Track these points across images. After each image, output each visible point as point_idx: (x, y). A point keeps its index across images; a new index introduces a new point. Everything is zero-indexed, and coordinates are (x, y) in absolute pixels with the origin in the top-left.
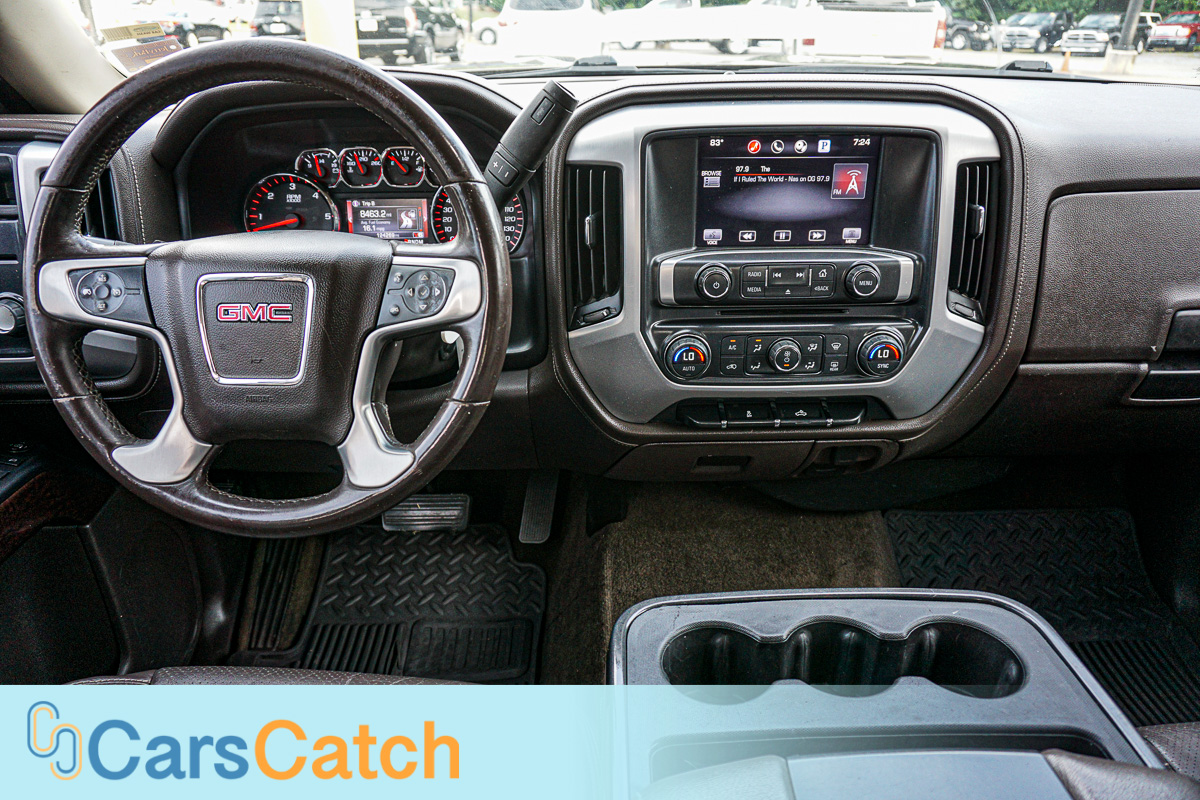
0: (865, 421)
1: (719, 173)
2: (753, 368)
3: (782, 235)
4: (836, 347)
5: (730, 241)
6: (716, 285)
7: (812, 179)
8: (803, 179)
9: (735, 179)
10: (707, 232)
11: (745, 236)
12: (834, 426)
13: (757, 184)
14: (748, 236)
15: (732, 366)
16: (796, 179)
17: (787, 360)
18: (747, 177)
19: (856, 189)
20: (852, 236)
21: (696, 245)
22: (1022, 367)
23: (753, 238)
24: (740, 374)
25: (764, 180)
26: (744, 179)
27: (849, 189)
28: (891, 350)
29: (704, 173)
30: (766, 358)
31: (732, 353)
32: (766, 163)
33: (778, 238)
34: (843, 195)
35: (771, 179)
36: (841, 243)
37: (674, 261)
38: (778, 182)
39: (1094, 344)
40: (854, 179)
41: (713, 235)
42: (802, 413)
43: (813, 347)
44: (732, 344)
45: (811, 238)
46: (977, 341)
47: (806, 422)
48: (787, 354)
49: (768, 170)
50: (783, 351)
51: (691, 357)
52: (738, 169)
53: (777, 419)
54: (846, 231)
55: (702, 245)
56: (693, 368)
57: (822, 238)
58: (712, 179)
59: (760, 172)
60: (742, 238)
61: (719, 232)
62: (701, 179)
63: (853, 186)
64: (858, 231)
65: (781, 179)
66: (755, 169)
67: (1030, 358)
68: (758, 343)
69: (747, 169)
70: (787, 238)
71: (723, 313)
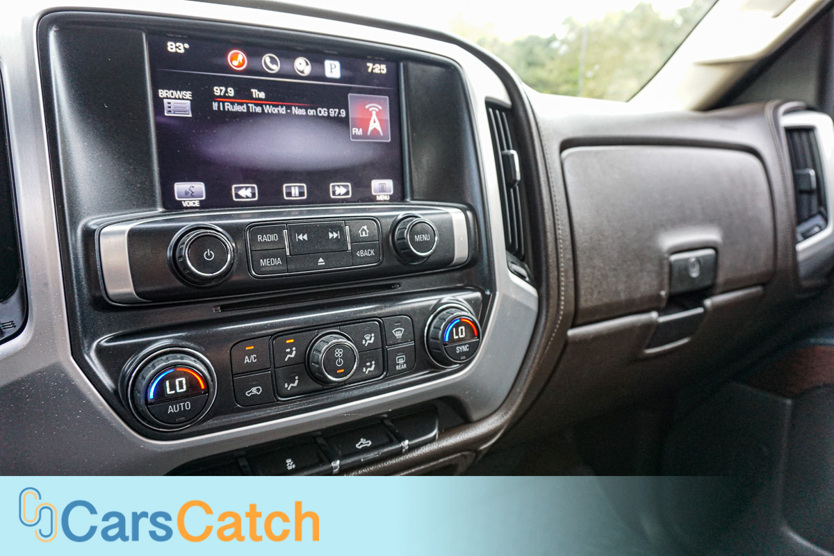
0: (445, 432)
1: (188, 94)
2: (288, 387)
3: (295, 190)
4: (399, 335)
5: (218, 198)
6: (209, 254)
7: (323, 112)
8: (311, 112)
9: (215, 106)
10: (180, 188)
11: (242, 193)
12: (412, 448)
13: (249, 115)
14: (246, 192)
15: (254, 390)
16: (302, 112)
17: (340, 362)
18: (233, 104)
19: (379, 128)
20: (383, 190)
21: (164, 206)
22: (571, 333)
23: (254, 195)
24: (272, 399)
25: (259, 110)
26: (228, 107)
27: (371, 128)
28: (466, 325)
29: (162, 93)
30: (305, 366)
31: (251, 369)
32: (260, 86)
33: (289, 194)
34: (364, 136)
35: (268, 109)
36: (372, 199)
37: (127, 227)
38: (279, 115)
39: (623, 297)
40: (374, 117)
41: (190, 191)
42: (364, 443)
43: (369, 339)
44: (249, 353)
45: (334, 193)
46: (534, 306)
47: (371, 455)
48: (339, 353)
49: (262, 95)
50: (331, 351)
51: (181, 384)
52: (218, 91)
53: (335, 460)
54: (376, 184)
55: (172, 205)
56: (188, 405)
57: (347, 193)
58: (178, 103)
59: (250, 97)
60: (238, 196)
61: (199, 187)
62: (158, 103)
63: (374, 124)
64: (389, 184)
65: (282, 110)
66: (243, 93)
67: (579, 321)
68: (290, 346)
69: (231, 92)
70: (301, 194)
71: (224, 308)
